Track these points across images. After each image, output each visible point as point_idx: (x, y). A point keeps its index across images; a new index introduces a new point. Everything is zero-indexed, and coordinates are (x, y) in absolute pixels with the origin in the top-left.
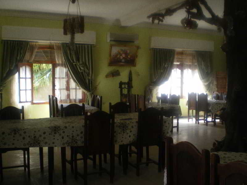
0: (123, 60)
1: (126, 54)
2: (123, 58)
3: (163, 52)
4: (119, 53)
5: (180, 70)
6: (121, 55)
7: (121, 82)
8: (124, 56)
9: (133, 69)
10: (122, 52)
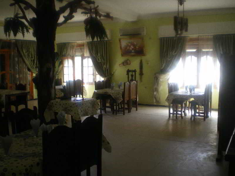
0: (133, 51)
1: (134, 45)
2: (133, 49)
3: (169, 40)
4: (128, 45)
5: (196, 58)
6: (130, 47)
7: (128, 70)
8: (132, 47)
9: (144, 58)
10: (130, 45)
